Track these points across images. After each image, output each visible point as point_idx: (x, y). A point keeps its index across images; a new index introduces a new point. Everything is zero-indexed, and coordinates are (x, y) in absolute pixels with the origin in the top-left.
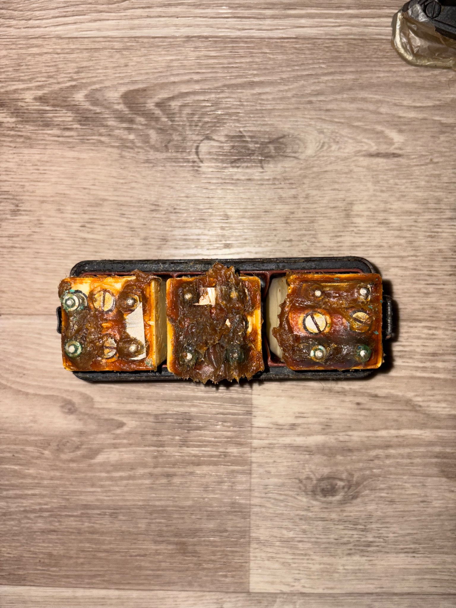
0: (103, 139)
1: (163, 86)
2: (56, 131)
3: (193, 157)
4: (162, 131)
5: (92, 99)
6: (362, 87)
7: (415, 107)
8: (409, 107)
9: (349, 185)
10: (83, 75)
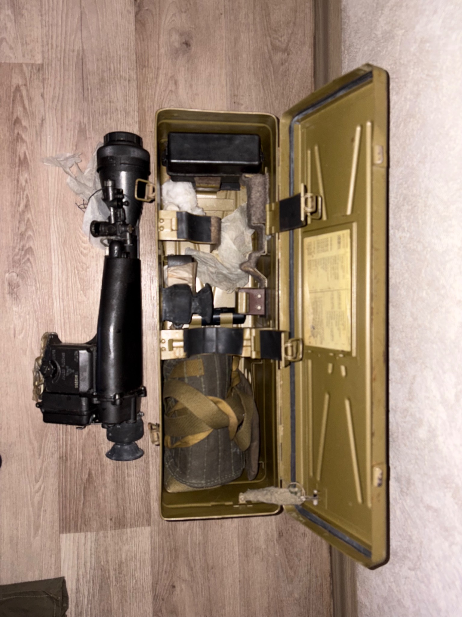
0: (16, 241)
1: (35, 260)
3: (11, 271)
4: (20, 260)
5: (29, 237)
7: (31, 343)
10: (38, 233)
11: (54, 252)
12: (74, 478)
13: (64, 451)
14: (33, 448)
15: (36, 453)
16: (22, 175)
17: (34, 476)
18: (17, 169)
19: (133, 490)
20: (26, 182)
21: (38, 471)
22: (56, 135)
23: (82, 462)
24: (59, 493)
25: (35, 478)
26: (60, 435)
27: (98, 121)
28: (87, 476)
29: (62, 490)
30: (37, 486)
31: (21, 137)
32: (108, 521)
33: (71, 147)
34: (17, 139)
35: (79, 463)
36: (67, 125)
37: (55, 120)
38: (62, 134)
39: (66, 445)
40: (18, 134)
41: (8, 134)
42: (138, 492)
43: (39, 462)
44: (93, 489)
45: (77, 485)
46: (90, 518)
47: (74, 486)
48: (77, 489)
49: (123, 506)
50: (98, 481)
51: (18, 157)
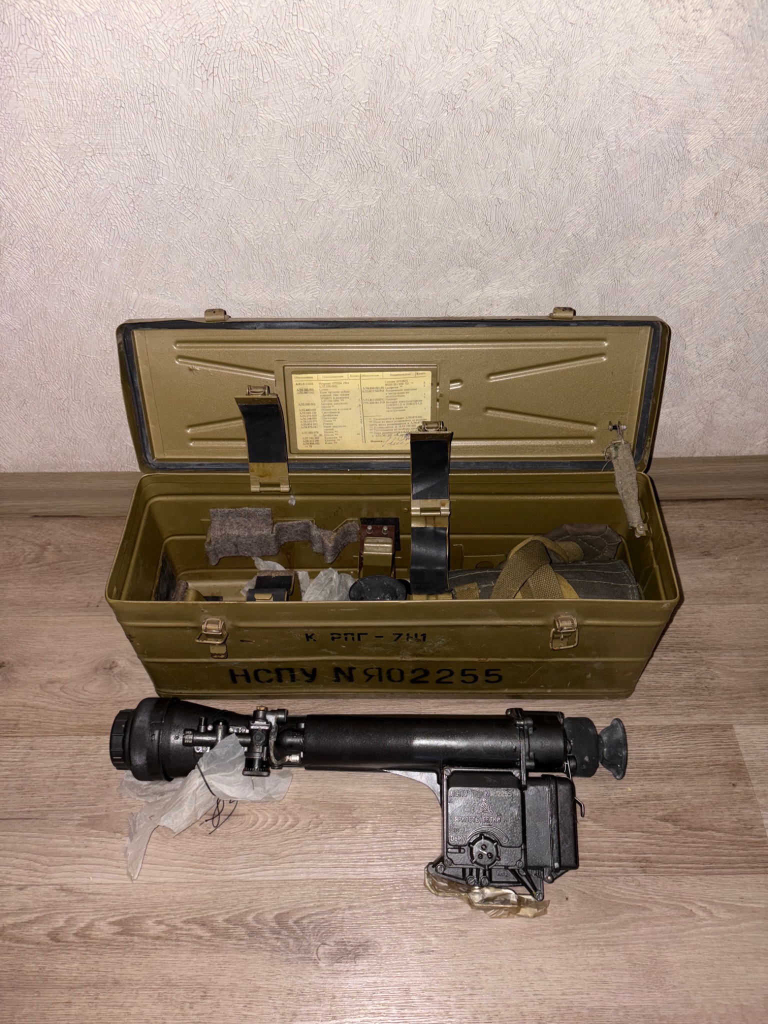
0: (262, 945)
1: (299, 910)
2: (234, 942)
3: (315, 956)
4: (297, 939)
5: (257, 919)
10: (252, 904)
11: (287, 874)
12: (675, 846)
13: (631, 864)
14: (634, 920)
15: (641, 916)
16: (148, 930)
17: (684, 920)
18: (136, 939)
19: (679, 750)
20: (160, 923)
21: (672, 912)
22: (91, 867)
23: (646, 832)
24: (707, 874)
25: (687, 916)
26: (605, 872)
27: (83, 796)
28: (669, 825)
29: (700, 869)
30: (701, 914)
31: (82, 929)
32: (737, 789)
33: (116, 841)
34: (85, 936)
35: (648, 838)
36: (79, 847)
37: (66, 867)
38: (91, 856)
39: (621, 860)
40: (76, 935)
41: (74, 954)
42: (680, 743)
43: (656, 909)
44: (689, 814)
45: (687, 843)
46: (739, 820)
47: (689, 847)
48: (693, 843)
49: (709, 766)
50: (675, 806)
51: (114, 937)
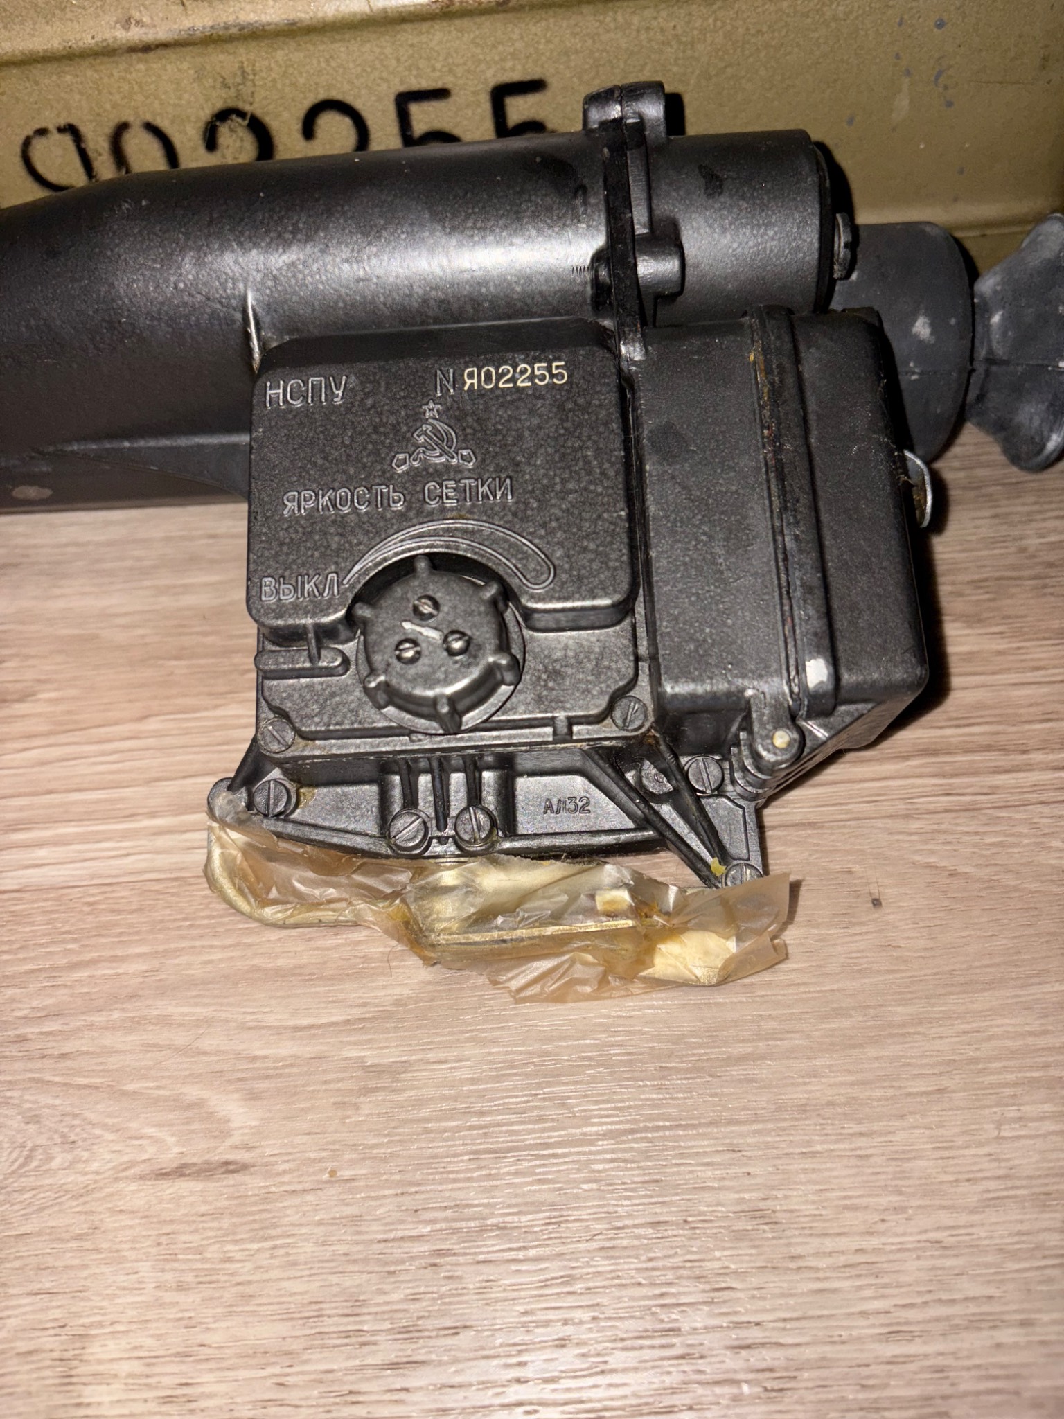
6: (163, 990)
7: (297, 1029)
8: (279, 1030)
9: (85, 1273)
